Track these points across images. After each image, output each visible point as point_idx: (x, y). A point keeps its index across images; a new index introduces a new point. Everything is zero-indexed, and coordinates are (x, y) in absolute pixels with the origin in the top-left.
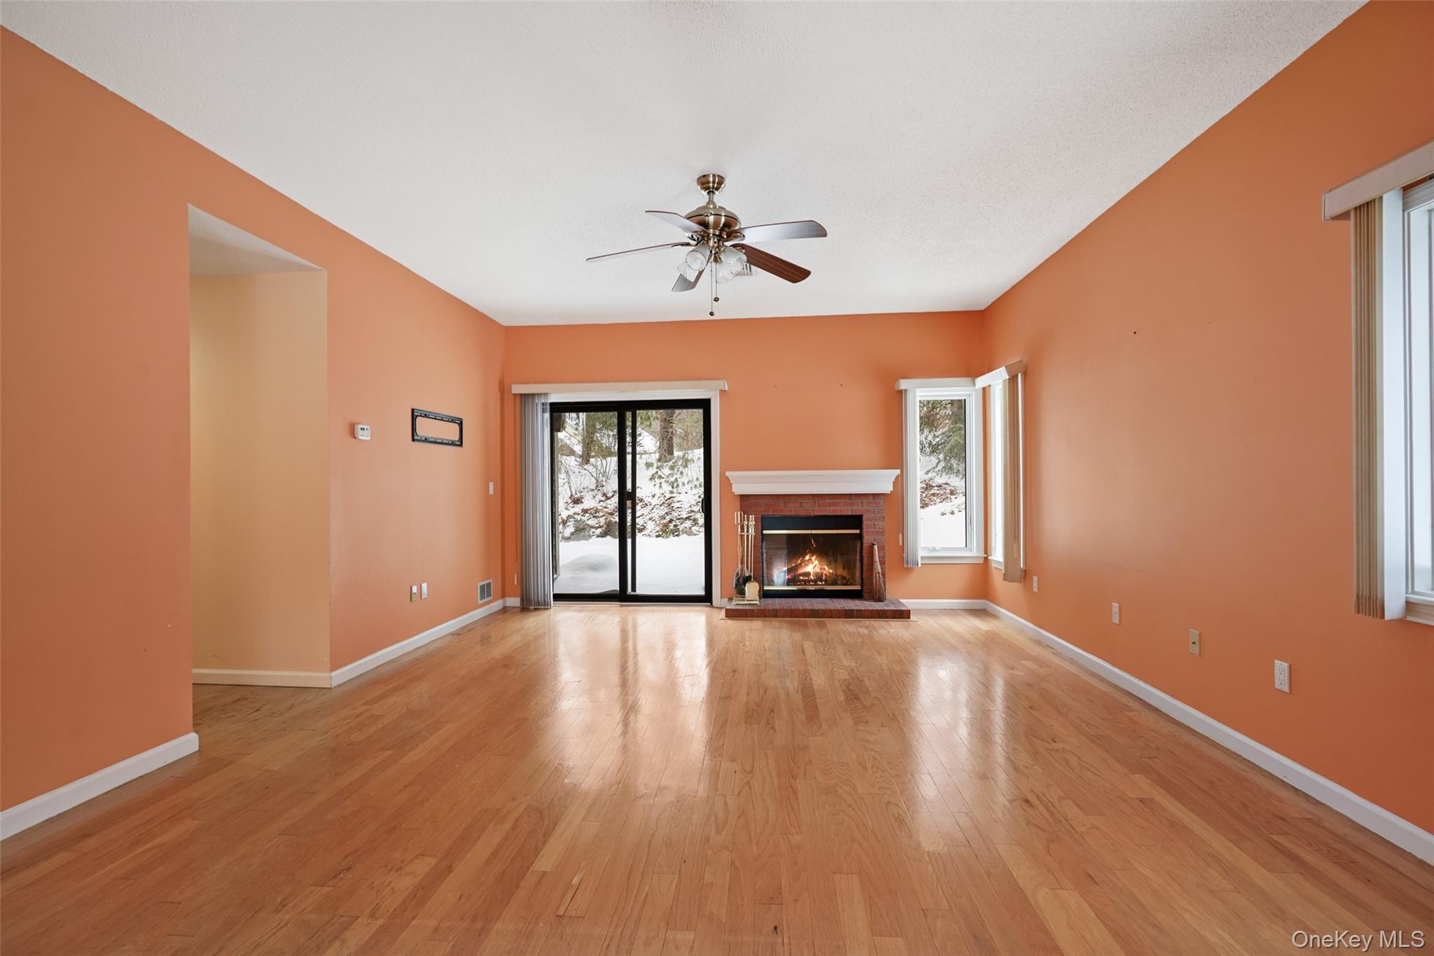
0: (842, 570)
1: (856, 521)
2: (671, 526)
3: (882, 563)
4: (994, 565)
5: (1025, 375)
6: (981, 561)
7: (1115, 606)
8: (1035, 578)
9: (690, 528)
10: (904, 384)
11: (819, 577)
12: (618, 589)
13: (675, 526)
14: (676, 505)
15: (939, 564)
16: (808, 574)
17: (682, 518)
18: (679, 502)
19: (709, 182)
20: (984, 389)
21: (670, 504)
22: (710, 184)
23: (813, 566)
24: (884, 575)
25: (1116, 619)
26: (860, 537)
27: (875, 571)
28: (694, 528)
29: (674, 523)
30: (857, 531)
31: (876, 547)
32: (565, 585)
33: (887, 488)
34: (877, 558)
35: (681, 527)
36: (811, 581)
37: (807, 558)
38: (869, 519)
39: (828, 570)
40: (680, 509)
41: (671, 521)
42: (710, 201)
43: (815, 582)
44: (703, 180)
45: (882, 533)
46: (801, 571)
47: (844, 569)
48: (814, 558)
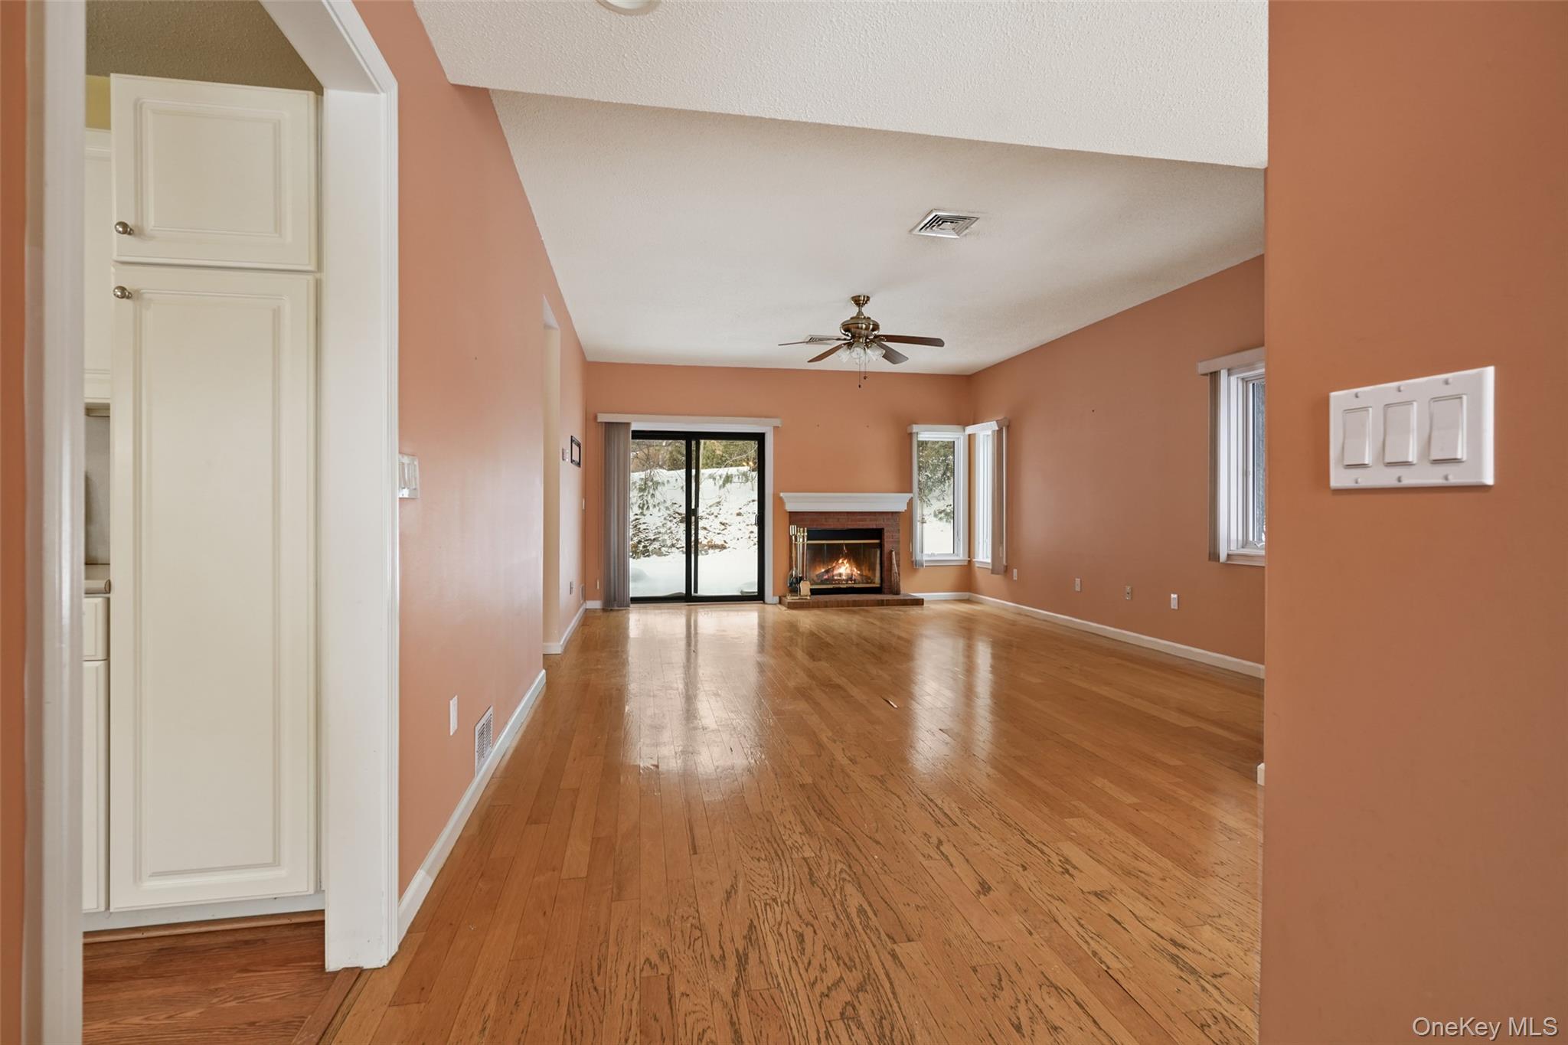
0: (867, 572)
1: (878, 533)
2: (641, 547)
3: (898, 566)
4: (977, 565)
5: (1008, 427)
6: (966, 563)
7: (1078, 580)
8: (1015, 571)
9: (660, 549)
10: (915, 428)
11: (850, 578)
12: (684, 592)
13: (644, 547)
14: (642, 527)
15: (938, 565)
16: (840, 575)
17: (650, 540)
18: (644, 523)
19: (860, 300)
20: (969, 435)
21: (636, 526)
22: (859, 301)
23: (844, 569)
24: (899, 574)
25: (1078, 589)
26: (881, 546)
27: (893, 572)
28: (663, 549)
29: (643, 544)
30: (877, 541)
31: (894, 553)
32: (635, 590)
33: (902, 507)
34: (894, 562)
35: (650, 548)
36: (843, 580)
37: (840, 561)
38: (888, 531)
39: (856, 572)
40: (647, 531)
41: (640, 542)
42: (860, 313)
43: (847, 580)
44: (857, 299)
45: (898, 542)
46: (836, 572)
47: (869, 570)
48: (845, 562)
